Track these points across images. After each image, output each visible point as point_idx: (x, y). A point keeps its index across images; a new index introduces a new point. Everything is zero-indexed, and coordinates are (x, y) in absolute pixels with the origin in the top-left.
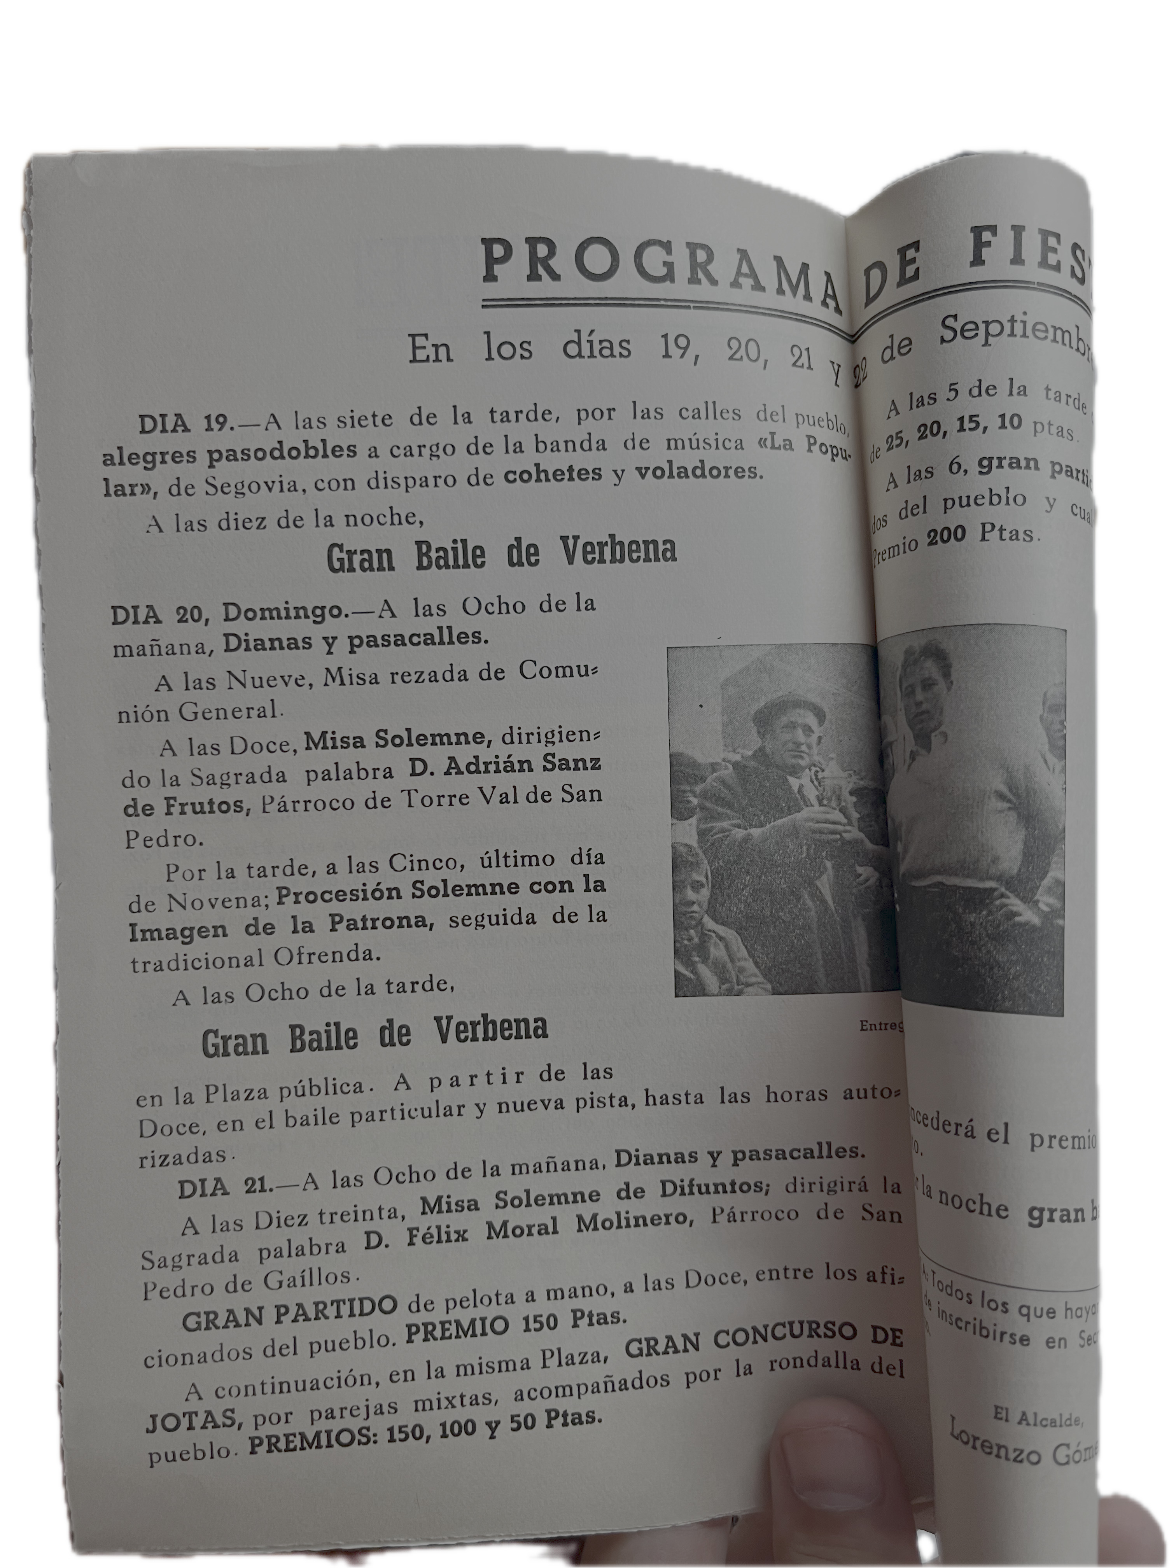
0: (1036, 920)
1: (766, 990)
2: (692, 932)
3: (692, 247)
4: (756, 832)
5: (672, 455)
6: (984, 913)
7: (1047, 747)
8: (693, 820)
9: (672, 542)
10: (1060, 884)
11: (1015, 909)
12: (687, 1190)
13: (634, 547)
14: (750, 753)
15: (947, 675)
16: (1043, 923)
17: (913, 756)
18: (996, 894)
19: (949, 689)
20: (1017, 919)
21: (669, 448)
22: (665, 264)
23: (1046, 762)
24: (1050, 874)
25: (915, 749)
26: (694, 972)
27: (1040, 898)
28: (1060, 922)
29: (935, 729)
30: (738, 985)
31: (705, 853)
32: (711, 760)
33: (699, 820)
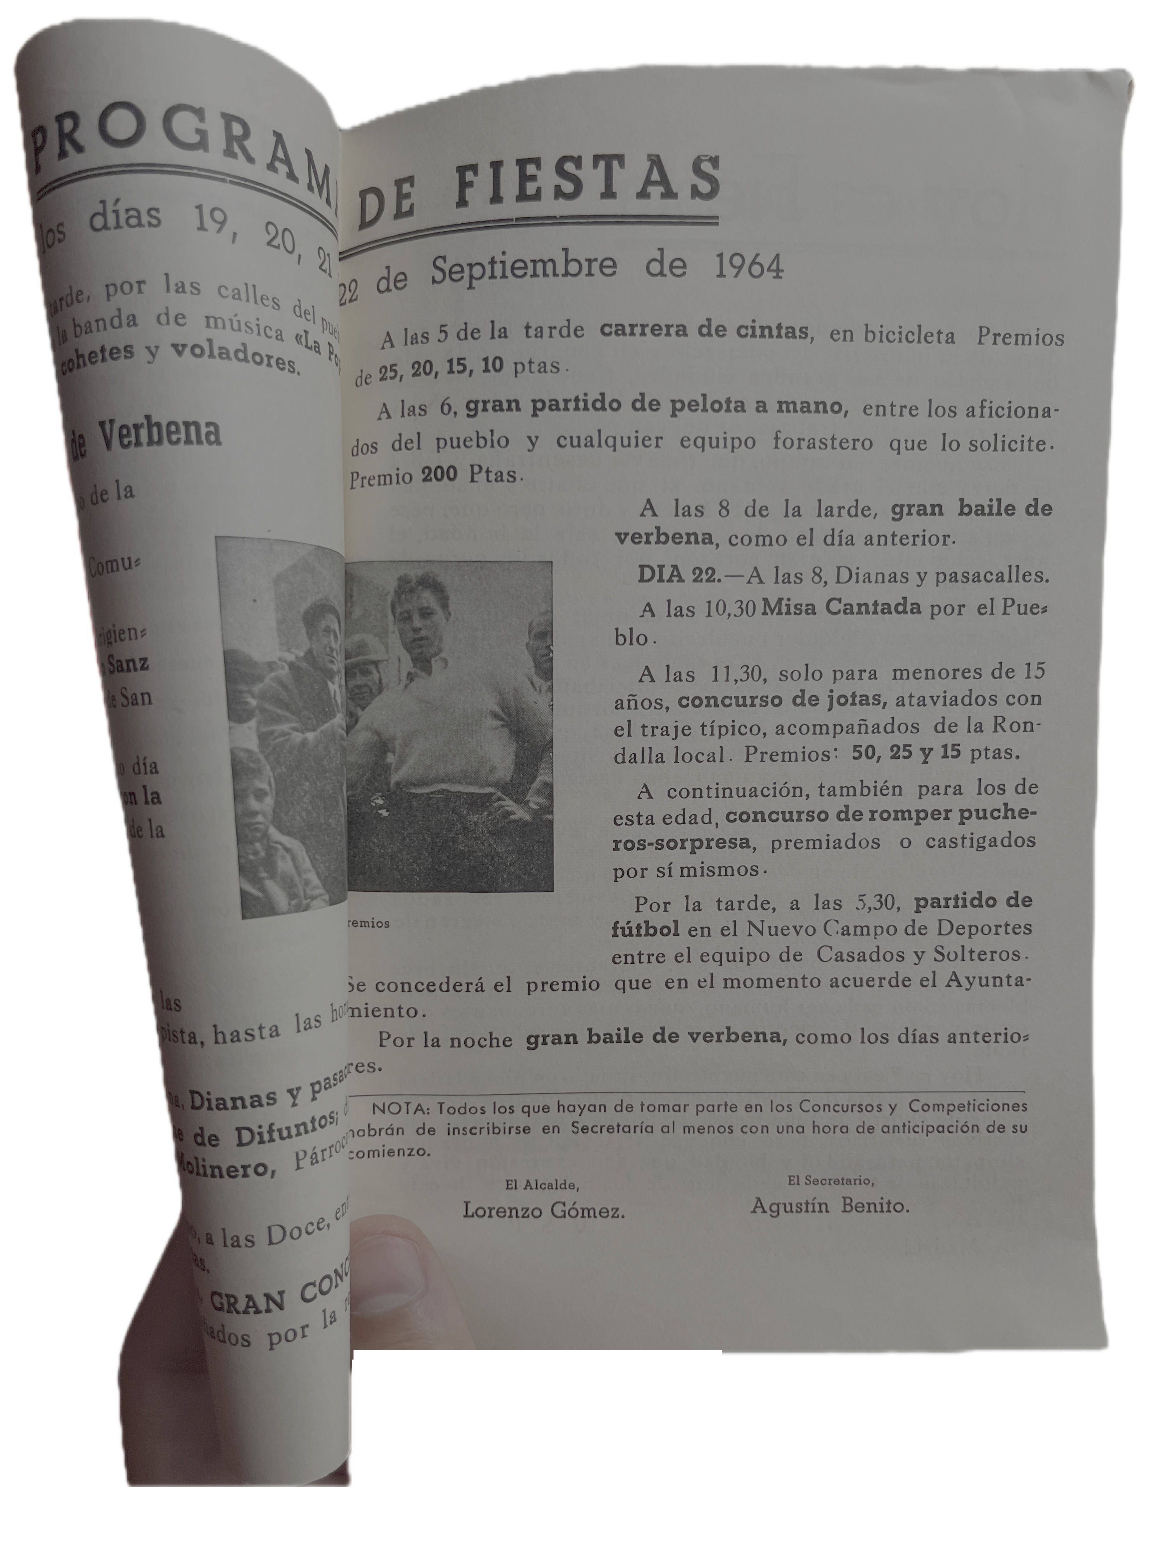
0: (527, 817)
1: (324, 900)
2: (258, 845)
3: (229, 119)
4: (310, 736)
5: (211, 333)
6: (485, 813)
7: (533, 670)
8: (253, 723)
9: (216, 426)
10: (549, 787)
11: (509, 809)
12: (266, 1137)
13: (173, 428)
14: (302, 654)
15: (445, 606)
16: (533, 819)
17: (411, 677)
18: (494, 797)
19: (447, 619)
20: (512, 817)
21: (208, 326)
22: (198, 131)
23: (532, 684)
24: (538, 779)
25: (413, 670)
26: (263, 889)
27: (530, 799)
28: (549, 817)
29: (435, 655)
30: (306, 899)
31: (267, 758)
32: (268, 659)
33: (259, 723)
